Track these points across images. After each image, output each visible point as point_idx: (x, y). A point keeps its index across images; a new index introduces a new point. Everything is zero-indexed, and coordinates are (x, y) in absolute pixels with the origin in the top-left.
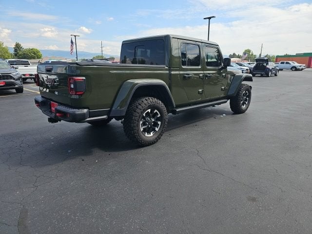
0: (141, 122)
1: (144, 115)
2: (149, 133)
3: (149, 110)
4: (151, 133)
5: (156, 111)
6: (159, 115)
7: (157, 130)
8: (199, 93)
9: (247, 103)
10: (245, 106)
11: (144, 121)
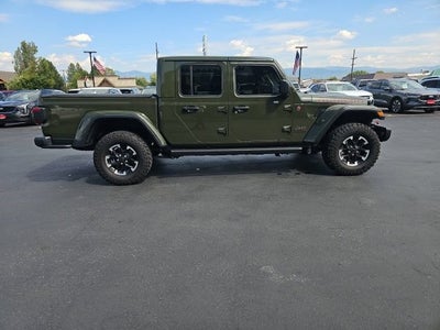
1: (111, 149)
3: (118, 146)
4: (125, 172)
5: (129, 148)
7: (133, 170)
8: (219, 132)
9: (364, 159)
10: (356, 163)
11: (113, 157)
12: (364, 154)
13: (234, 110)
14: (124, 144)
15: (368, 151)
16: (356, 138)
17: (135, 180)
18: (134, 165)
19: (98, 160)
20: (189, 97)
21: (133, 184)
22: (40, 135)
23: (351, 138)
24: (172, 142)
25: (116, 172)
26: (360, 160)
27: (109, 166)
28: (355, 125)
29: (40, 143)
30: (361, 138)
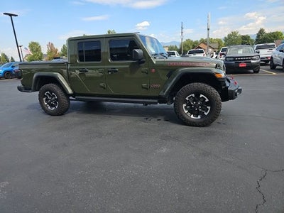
0: (44, 99)
1: (46, 94)
5: (53, 94)
6: (56, 97)
7: (57, 107)
8: (101, 86)
9: (206, 114)
10: (199, 117)
11: (47, 99)
12: (206, 110)
13: (109, 71)
14: (51, 92)
15: (209, 108)
18: (57, 104)
20: (83, 63)
22: (20, 85)
23: (193, 95)
24: (76, 92)
25: (49, 108)
26: (202, 114)
27: (46, 104)
29: (19, 89)
30: (201, 96)
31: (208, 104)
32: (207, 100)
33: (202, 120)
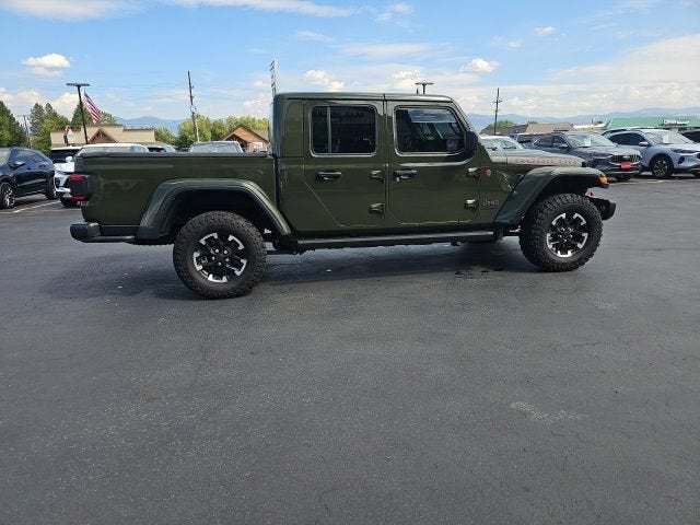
0: (196, 255)
1: (203, 241)
2: (218, 275)
3: (215, 235)
4: (224, 278)
5: (231, 238)
6: (241, 247)
7: (238, 273)
8: (371, 211)
9: (581, 246)
10: (570, 253)
11: (205, 254)
12: (580, 239)
13: (396, 175)
14: (224, 233)
15: (585, 235)
16: (569, 216)
17: (240, 291)
18: (239, 266)
19: (180, 260)
20: (326, 156)
21: (237, 296)
22: (80, 221)
23: (564, 216)
24: (299, 228)
25: (211, 278)
26: (574, 248)
27: (199, 268)
28: (569, 196)
29: (79, 234)
30: (577, 215)
31: (584, 229)
32: (584, 222)
33: (576, 258)
